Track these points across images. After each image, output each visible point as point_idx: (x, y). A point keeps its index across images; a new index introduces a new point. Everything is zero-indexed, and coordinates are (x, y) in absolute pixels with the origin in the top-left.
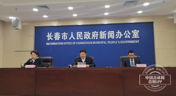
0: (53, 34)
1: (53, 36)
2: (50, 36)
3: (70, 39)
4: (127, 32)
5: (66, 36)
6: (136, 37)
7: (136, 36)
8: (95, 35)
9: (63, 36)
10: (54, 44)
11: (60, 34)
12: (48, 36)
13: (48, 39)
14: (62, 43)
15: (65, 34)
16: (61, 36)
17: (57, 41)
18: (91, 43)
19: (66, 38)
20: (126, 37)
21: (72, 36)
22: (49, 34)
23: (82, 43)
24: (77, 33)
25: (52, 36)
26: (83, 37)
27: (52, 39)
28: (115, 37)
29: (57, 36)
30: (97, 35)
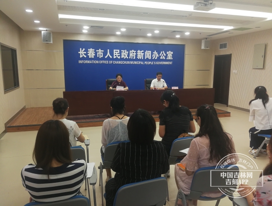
0: (86, 51)
1: (87, 53)
2: (83, 53)
3: (106, 57)
4: (163, 53)
5: (102, 53)
6: (170, 59)
7: (170, 57)
8: (132, 54)
9: (98, 53)
10: (88, 62)
11: (95, 51)
12: (80, 52)
13: (81, 56)
14: (97, 62)
15: (100, 50)
16: (96, 53)
17: (91, 59)
18: (128, 62)
19: (102, 56)
20: (161, 58)
21: (108, 54)
22: (82, 50)
23: (120, 62)
24: (114, 50)
25: (85, 53)
26: (121, 56)
27: (85, 56)
28: (152, 57)
29: (91, 53)
30: (135, 54)
